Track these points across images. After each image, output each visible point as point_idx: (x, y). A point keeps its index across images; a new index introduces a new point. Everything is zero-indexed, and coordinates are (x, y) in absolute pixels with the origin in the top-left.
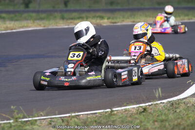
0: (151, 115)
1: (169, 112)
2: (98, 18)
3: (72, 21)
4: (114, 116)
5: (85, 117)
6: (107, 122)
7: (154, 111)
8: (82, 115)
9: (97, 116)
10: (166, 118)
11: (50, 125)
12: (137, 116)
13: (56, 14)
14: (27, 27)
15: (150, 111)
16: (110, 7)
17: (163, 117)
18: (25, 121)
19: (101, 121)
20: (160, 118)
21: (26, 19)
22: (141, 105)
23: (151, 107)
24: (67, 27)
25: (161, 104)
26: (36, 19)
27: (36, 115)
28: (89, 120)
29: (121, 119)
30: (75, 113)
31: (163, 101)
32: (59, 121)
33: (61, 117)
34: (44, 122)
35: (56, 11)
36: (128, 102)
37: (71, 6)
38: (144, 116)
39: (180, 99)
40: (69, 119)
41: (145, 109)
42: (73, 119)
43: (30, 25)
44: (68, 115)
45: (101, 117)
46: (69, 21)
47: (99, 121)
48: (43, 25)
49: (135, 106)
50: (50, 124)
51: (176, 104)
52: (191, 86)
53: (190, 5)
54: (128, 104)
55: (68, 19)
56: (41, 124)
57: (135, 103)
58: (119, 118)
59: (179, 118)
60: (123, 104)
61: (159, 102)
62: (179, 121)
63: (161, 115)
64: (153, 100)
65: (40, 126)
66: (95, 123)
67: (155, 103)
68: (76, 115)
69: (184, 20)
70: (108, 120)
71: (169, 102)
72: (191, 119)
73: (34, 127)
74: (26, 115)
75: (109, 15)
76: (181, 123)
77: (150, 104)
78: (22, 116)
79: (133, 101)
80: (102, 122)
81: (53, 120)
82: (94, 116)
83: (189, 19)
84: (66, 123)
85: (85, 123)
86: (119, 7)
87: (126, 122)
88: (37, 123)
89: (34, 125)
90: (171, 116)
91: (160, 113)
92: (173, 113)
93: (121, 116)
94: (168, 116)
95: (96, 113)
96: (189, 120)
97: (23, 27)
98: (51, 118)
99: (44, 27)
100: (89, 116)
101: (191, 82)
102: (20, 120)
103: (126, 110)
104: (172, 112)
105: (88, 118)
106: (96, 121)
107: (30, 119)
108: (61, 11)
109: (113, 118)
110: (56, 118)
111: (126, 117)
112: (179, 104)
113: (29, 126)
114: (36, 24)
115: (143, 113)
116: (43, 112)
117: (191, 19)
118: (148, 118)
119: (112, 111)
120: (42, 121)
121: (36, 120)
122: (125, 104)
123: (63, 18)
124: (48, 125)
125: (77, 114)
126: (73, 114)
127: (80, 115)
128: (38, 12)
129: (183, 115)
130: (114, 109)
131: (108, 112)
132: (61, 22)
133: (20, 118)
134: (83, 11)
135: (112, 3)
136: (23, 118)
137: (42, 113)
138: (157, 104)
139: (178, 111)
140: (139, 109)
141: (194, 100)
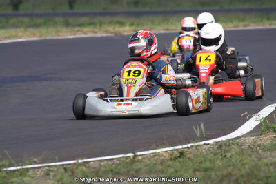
0: (190, 161)
1: (216, 157)
2: (117, 25)
3: (80, 28)
4: (138, 164)
5: (97, 165)
6: (128, 171)
7: (195, 156)
8: (93, 161)
9: (113, 164)
10: (213, 165)
11: (47, 177)
12: (170, 163)
13: (57, 19)
14: (16, 37)
15: (188, 156)
16: (133, 9)
17: (208, 165)
18: (11, 171)
19: (120, 169)
20: (203, 165)
21: (15, 26)
22: (177, 147)
23: (190, 150)
24: (72, 37)
25: (205, 147)
26: (28, 26)
27: (27, 162)
28: (103, 169)
29: (147, 167)
30: (82, 159)
31: (207, 142)
32: (60, 171)
33: (63, 165)
34: (39, 172)
35: (57, 15)
36: (158, 144)
37: (78, 8)
38: (180, 162)
39: (231, 139)
40: (75, 167)
41: (182, 154)
42: (80, 168)
43: (20, 34)
44: (72, 162)
45: (119, 164)
46: (76, 29)
47: (116, 170)
48: (38, 35)
49: (168, 149)
50: (48, 174)
51: (226, 146)
52: (248, 120)
53: (247, 6)
54: (158, 146)
55: (74, 26)
56: (35, 174)
57: (167, 144)
58: (146, 166)
59: (230, 166)
60: (151, 146)
61: (202, 143)
62: (230, 169)
63: (205, 161)
64: (194, 140)
65: (33, 178)
66: (110, 172)
67: (196, 144)
68: (85, 162)
69: (238, 26)
70: (130, 169)
71: (217, 143)
72: (247, 167)
73: (25, 179)
74: (13, 162)
75: (132, 20)
76: (233, 173)
77: (189, 145)
78: (7, 164)
79: (165, 142)
80: (121, 172)
81: (52, 169)
82: (110, 163)
83: (245, 26)
84: (70, 173)
85: (97, 173)
86: (147, 9)
87: (156, 172)
88: (30, 173)
89: (25, 176)
90: (219, 163)
91: (203, 159)
92: (222, 159)
93: (148, 163)
94: (214, 163)
95: (113, 159)
96: (244, 168)
97: (10, 37)
98: (48, 166)
99: (40, 37)
100: (102, 163)
101: (247, 115)
102: (5, 169)
103: (155, 155)
104: (221, 157)
105: (101, 166)
106: (112, 171)
107: (19, 168)
108: (65, 15)
109: (136, 166)
110: (55, 166)
111: (156, 164)
112: (229, 146)
113: (17, 177)
114: (28, 33)
115: (179, 159)
116: (36, 157)
117: (249, 26)
118: (186, 166)
119: (135, 156)
120: (36, 170)
121: (28, 170)
122: (154, 146)
123: (67, 25)
124: (44, 176)
125: (85, 160)
126: (80, 161)
127: (91, 161)
128: (31, 16)
129: (236, 161)
130: (139, 153)
131: (130, 157)
132: (64, 30)
133: (4, 166)
134: (95, 14)
135: (136, 4)
136: (9, 166)
137: (35, 159)
138: (199, 146)
139: (228, 156)
140: (173, 154)
141: (251, 140)
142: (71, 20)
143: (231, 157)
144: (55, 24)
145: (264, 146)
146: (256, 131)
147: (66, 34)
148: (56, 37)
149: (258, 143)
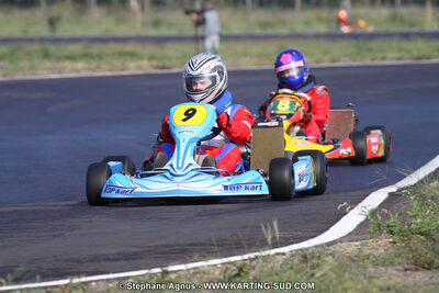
5: (102, 287)
8: (96, 281)
13: (29, 47)
15: (252, 273)
22: (232, 259)
23: (254, 263)
24: (56, 76)
25: (279, 257)
30: (79, 277)
31: (282, 250)
33: (46, 288)
36: (204, 253)
39: (321, 246)
41: (241, 271)
48: (1, 73)
49: (218, 262)
54: (202, 256)
57: (219, 254)
60: (191, 256)
61: (273, 252)
67: (264, 253)
68: (84, 283)
77: (252, 255)
79: (215, 249)
92: (308, 280)
95: (128, 278)
99: (4, 76)
100: (111, 285)
103: (196, 271)
104: (305, 276)
105: (108, 289)
110: (34, 289)
115: (238, 279)
116: (4, 277)
119: (165, 273)
122: (196, 258)
125: (84, 279)
126: (75, 280)
127: (91, 281)
130: (171, 268)
131: (155, 274)
138: (269, 256)
139: (318, 275)
140: (227, 269)
141: (352, 248)
142: (52, 49)
143: (322, 276)
144: (30, 55)
145: (374, 257)
146: (361, 231)
147: (45, 72)
148: (30, 77)
149: (367, 252)
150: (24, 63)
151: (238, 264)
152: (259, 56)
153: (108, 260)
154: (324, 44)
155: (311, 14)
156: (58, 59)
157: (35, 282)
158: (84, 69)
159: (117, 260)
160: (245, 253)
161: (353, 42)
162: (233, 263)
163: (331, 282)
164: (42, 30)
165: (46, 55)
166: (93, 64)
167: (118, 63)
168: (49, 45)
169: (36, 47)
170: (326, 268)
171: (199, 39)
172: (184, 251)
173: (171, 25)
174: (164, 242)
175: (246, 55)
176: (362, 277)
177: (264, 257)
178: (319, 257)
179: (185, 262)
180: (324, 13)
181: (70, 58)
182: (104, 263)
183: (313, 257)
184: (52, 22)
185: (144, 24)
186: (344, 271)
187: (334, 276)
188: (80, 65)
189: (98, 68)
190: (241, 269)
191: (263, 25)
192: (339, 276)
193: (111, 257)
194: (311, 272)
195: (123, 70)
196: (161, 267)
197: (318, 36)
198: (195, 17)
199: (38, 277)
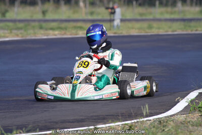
13: (33, 24)
14: (4, 37)
22: (127, 122)
24: (45, 37)
25: (148, 122)
27: (15, 132)
31: (149, 118)
36: (113, 120)
39: (168, 117)
43: (7, 35)
44: (48, 132)
48: (20, 35)
60: (108, 121)
61: (146, 119)
67: (141, 120)
71: (156, 119)
74: (3, 132)
77: (135, 121)
99: (22, 37)
103: (110, 128)
104: (160, 131)
119: (96, 128)
122: (110, 121)
130: (98, 126)
131: (91, 129)
138: (143, 121)
139: (166, 130)
140: (124, 127)
141: (182, 118)
142: (44, 25)
143: (168, 131)
144: (34, 27)
145: (192, 122)
146: (186, 110)
147: (41, 35)
148: (33, 38)
149: (189, 120)
150: (31, 31)
151: (129, 125)
152: (140, 29)
153: (69, 122)
154: (169, 24)
155: (163, 9)
156: (46, 29)
157: (36, 132)
158: (58, 34)
159: (73, 122)
160: (133, 120)
161: (182, 23)
162: (127, 124)
163: (172, 133)
164: (39, 16)
165: (41, 28)
166: (63, 32)
167: (74, 31)
168: (42, 23)
169: (37, 24)
170: (170, 127)
171: (112, 21)
172: (104, 119)
173: (98, 14)
174: (95, 114)
175: (133, 28)
176: (186, 131)
177: (141, 122)
178: (167, 122)
179: (105, 124)
180: (169, 9)
181: (52, 29)
182: (67, 124)
183: (164, 122)
184: (44, 13)
185: (86, 14)
186: (178, 129)
187: (173, 131)
188: (56, 32)
189: (65, 34)
190: (130, 127)
191: (141, 15)
192: (176, 131)
193: (71, 121)
194: (163, 129)
195: (77, 34)
196: (94, 126)
197: (166, 20)
198: (110, 10)
199: (38, 129)
